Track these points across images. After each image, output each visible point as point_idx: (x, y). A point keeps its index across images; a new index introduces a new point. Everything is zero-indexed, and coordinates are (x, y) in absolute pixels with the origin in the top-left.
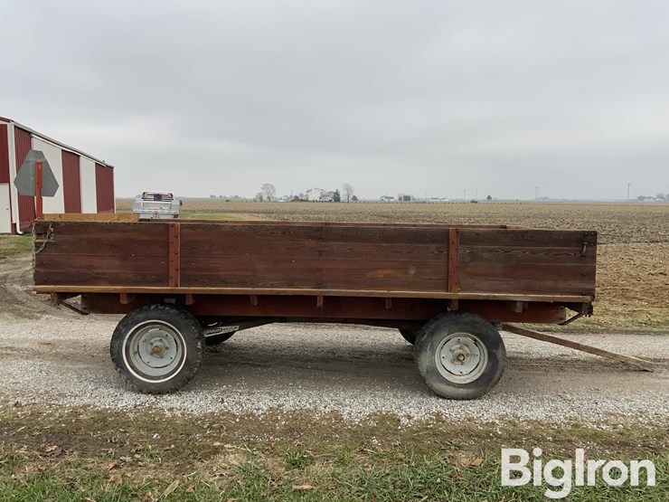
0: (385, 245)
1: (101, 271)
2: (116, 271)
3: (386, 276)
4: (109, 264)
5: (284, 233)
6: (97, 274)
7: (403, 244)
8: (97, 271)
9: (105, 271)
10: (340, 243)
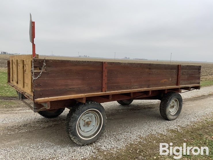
0: (165, 70)
1: (72, 87)
2: (79, 86)
3: (165, 81)
4: (76, 83)
5: (140, 66)
6: (70, 88)
7: (169, 70)
8: (70, 87)
9: (74, 87)
10: (155, 70)
